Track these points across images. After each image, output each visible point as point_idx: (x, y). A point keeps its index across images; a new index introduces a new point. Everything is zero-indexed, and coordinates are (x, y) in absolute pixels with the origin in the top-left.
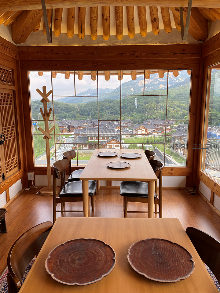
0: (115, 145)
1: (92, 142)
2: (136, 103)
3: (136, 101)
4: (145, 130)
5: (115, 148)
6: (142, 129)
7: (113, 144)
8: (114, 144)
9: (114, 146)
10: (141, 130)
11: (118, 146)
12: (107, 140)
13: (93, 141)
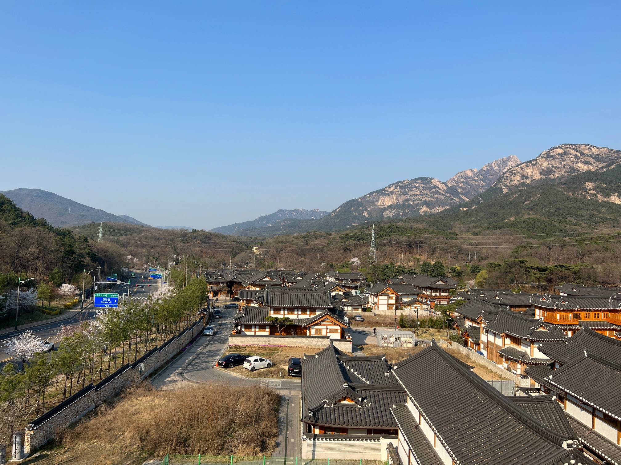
0: (329, 327)
1: (277, 319)
2: (373, 239)
3: (373, 235)
4: (394, 298)
5: (328, 335)
6: (388, 295)
7: (325, 327)
8: (327, 325)
9: (328, 331)
10: (386, 297)
11: (335, 331)
12: (312, 316)
13: (280, 316)
